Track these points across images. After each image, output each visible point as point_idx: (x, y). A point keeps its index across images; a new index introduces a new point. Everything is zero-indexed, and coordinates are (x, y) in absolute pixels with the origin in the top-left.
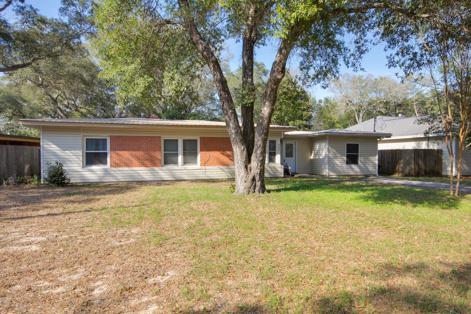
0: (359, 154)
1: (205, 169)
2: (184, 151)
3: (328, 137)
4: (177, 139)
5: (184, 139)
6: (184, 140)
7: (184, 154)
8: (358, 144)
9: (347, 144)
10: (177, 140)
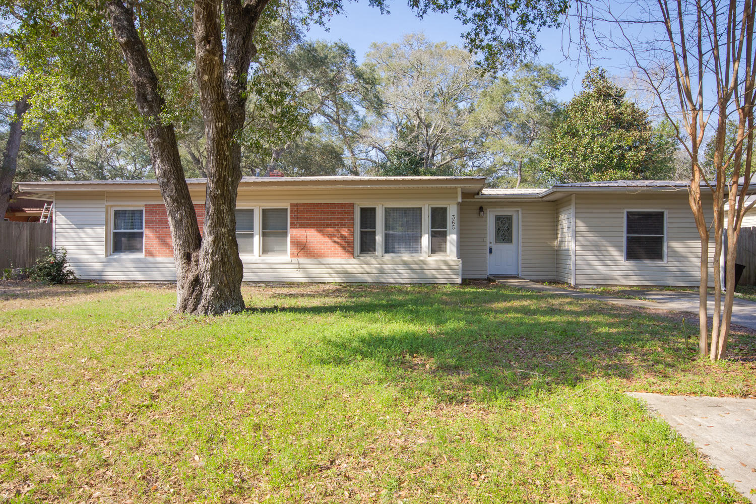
0: (665, 235)
1: (299, 264)
2: (263, 229)
3: (573, 197)
4: (252, 208)
5: (264, 208)
6: (263, 210)
7: (264, 235)
8: (662, 214)
9: (628, 213)
10: (252, 210)
